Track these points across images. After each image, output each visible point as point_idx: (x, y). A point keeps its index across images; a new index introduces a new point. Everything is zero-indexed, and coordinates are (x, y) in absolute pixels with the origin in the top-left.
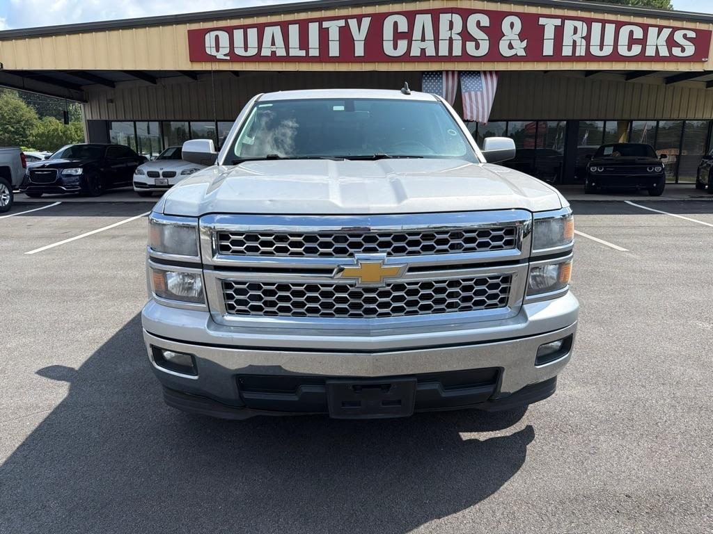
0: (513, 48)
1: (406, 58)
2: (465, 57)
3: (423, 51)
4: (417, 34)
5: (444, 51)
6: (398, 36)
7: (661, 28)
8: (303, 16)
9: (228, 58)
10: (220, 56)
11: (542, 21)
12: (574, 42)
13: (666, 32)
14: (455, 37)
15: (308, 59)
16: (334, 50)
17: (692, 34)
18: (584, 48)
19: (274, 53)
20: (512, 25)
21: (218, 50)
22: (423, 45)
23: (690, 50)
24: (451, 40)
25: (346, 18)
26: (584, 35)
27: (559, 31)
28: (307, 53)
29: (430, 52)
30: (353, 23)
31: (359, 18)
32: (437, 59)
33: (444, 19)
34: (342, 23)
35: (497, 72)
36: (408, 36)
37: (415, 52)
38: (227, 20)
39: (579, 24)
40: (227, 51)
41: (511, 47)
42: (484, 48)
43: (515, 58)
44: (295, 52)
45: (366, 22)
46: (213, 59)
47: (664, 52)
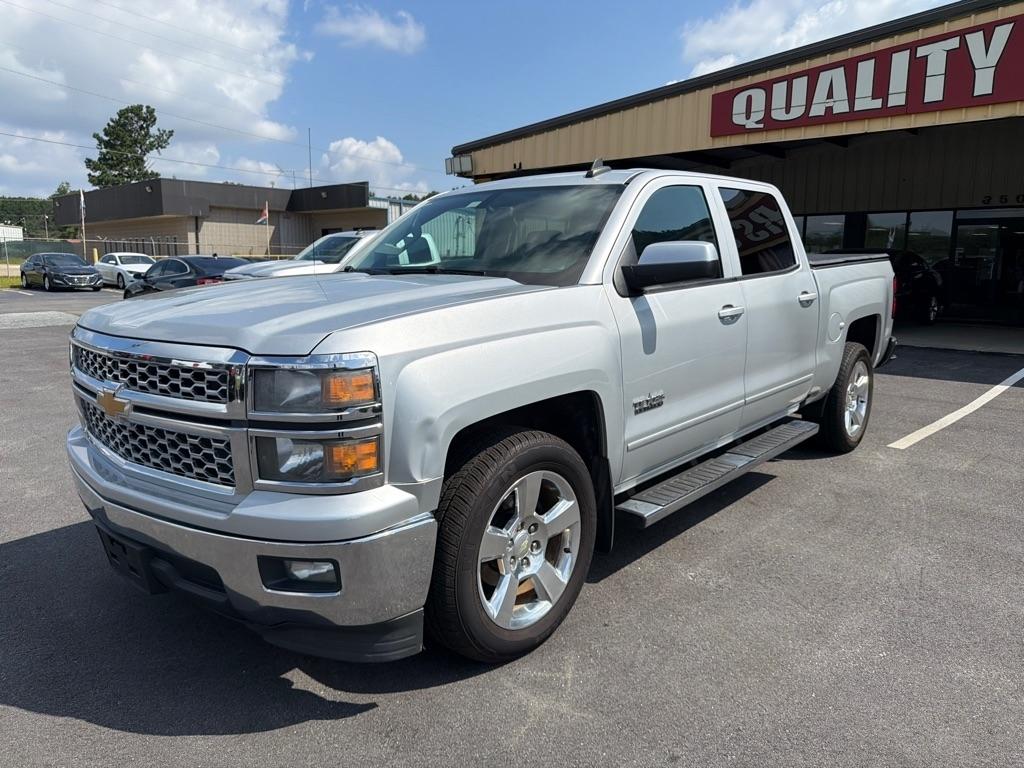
8: (884, 44)
9: (761, 126)
10: (750, 124)
15: (886, 112)
19: (829, 110)
21: (748, 117)
25: (962, 34)
30: (975, 41)
31: (988, 31)
34: (954, 43)
38: (766, 71)
40: (761, 116)
44: (865, 101)
46: (741, 130)
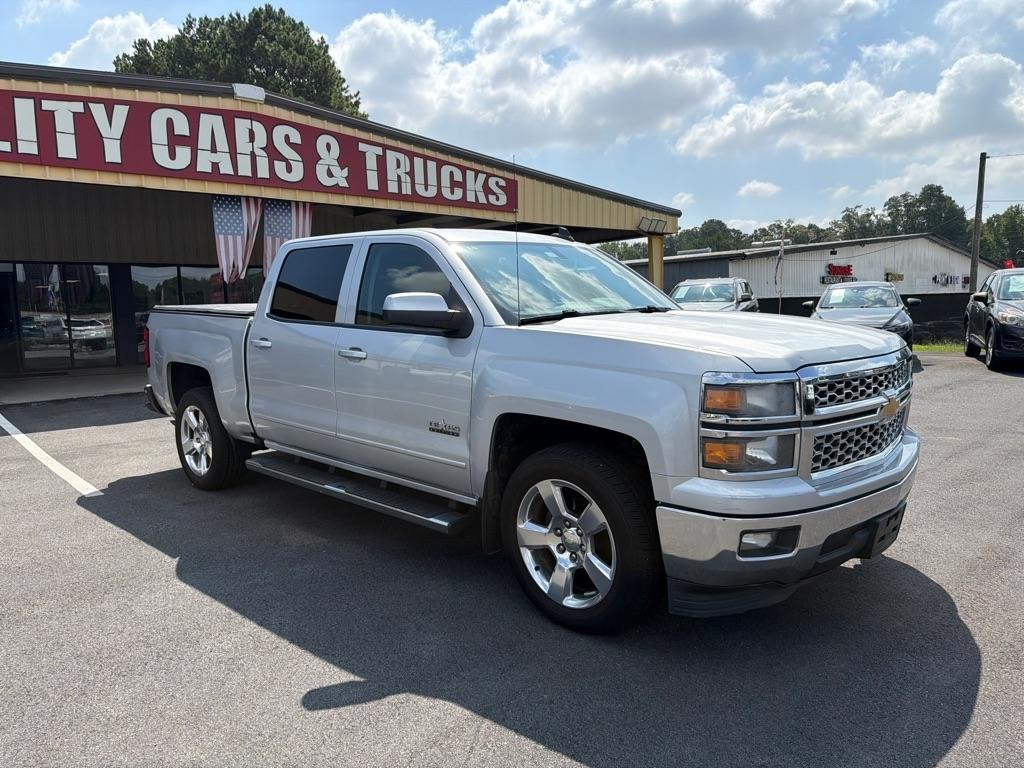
0: (333, 176)
1: (190, 172)
2: (274, 181)
3: (215, 166)
4: (204, 141)
5: (245, 170)
6: (174, 141)
7: (477, 173)
11: (362, 147)
12: (399, 177)
13: (482, 177)
14: (258, 152)
15: (16, 157)
16: (67, 147)
17: (502, 183)
18: (409, 185)
20: (328, 147)
22: (215, 158)
23: (503, 200)
24: (253, 156)
26: (408, 170)
27: (381, 161)
28: (15, 146)
29: (226, 168)
31: (108, 105)
32: (235, 179)
33: (242, 126)
35: (313, 205)
36: (191, 141)
37: (203, 166)
39: (401, 157)
41: (330, 174)
42: (297, 174)
43: (336, 190)
45: (121, 113)
47: (482, 199)
